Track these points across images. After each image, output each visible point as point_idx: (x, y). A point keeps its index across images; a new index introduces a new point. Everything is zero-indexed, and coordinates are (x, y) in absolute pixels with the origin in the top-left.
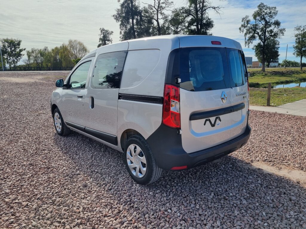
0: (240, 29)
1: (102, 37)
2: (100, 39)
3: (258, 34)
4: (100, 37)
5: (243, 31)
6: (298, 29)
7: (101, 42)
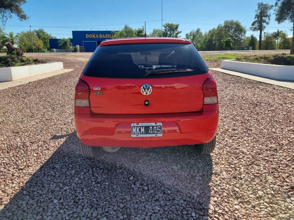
1: (258, 13)
2: (256, 15)
4: (256, 14)
7: (256, 19)
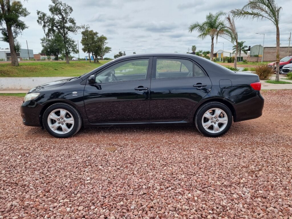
0: (38, 21)
3: (57, 27)
5: (41, 23)
6: (83, 27)
